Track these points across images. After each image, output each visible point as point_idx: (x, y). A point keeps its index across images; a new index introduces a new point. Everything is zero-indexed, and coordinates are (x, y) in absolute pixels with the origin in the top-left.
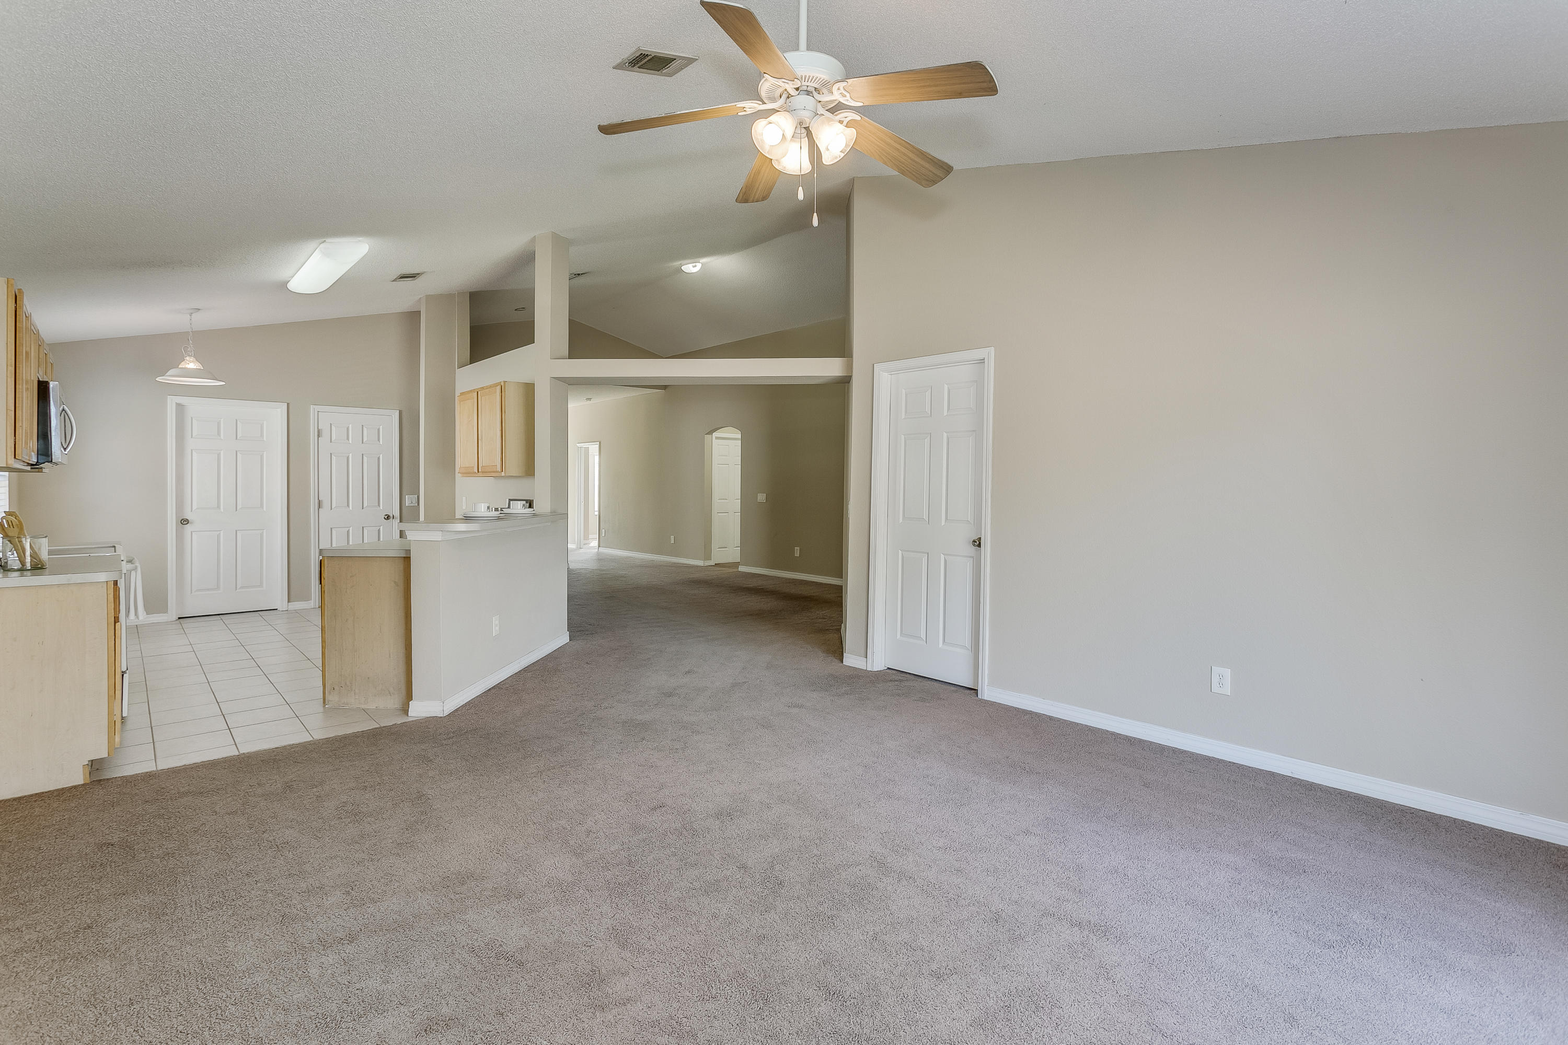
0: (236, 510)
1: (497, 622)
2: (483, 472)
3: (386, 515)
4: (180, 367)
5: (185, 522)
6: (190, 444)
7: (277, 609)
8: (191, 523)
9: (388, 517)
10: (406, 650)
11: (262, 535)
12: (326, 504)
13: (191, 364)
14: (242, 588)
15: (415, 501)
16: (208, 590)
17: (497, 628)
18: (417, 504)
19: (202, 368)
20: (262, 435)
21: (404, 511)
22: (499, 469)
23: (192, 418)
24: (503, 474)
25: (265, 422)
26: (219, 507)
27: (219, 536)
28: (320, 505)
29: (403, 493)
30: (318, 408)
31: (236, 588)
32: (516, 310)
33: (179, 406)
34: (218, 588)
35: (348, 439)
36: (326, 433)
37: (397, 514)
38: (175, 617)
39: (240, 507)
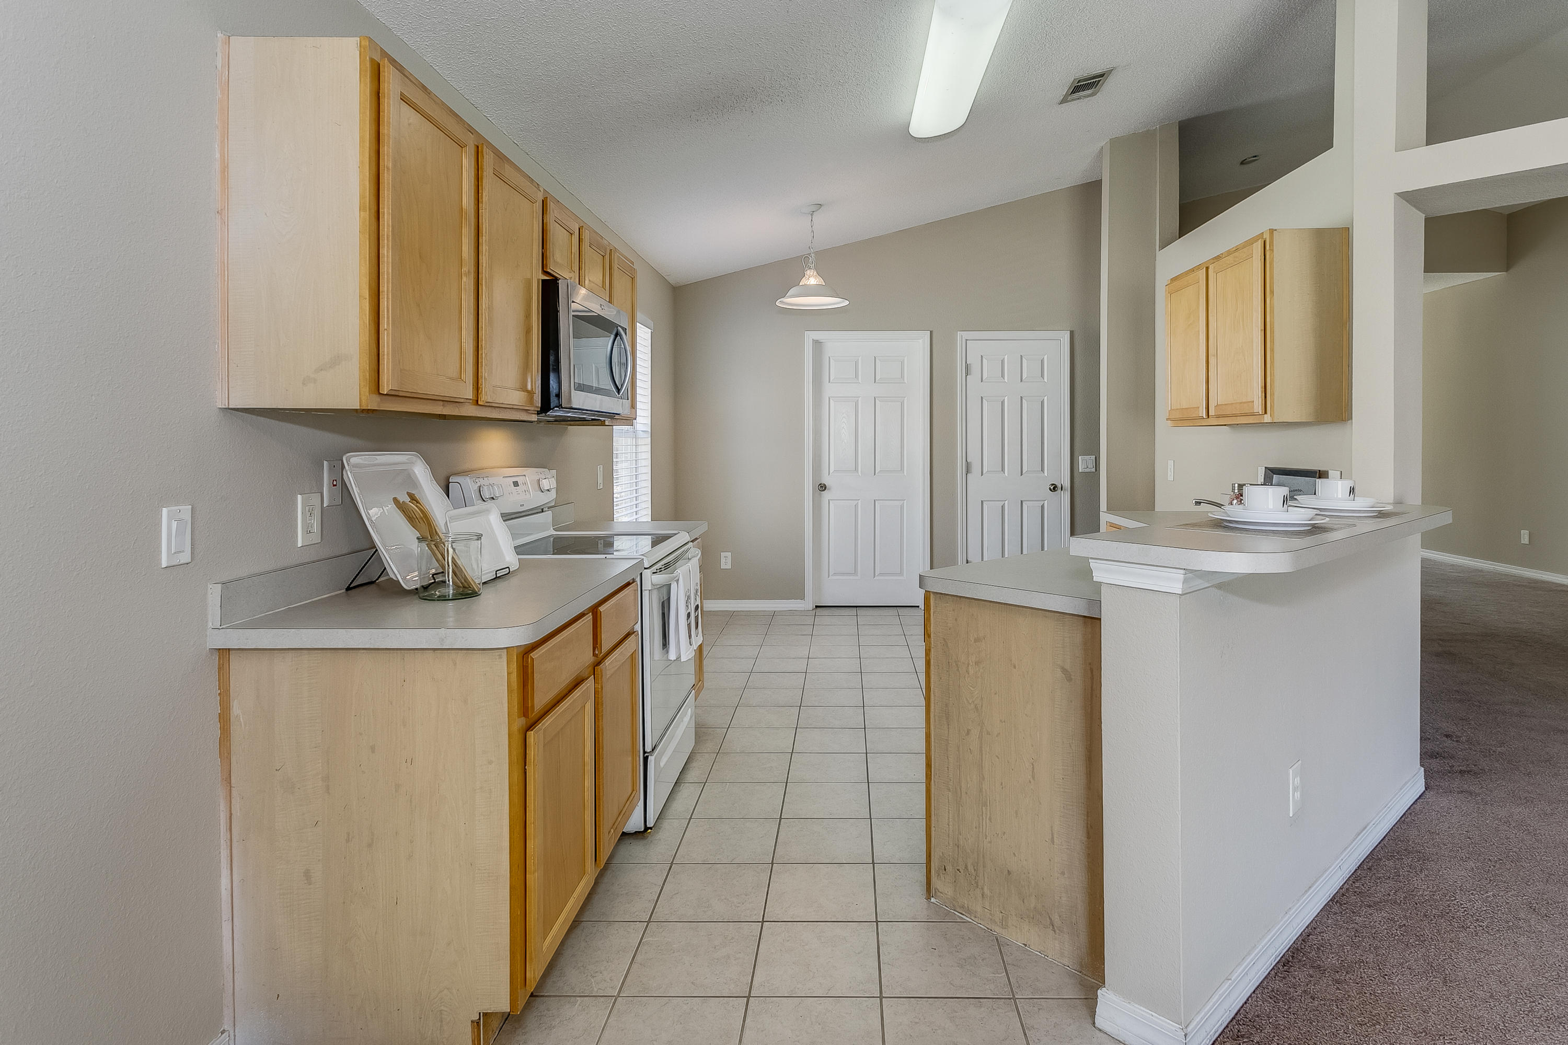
0: (875, 474)
1: (1298, 780)
2: (1218, 417)
3: (1053, 484)
4: (800, 284)
5: (823, 487)
6: (830, 390)
7: (918, 607)
8: (828, 489)
9: (1054, 488)
10: (1088, 837)
11: (902, 507)
12: (976, 468)
13: (812, 279)
14: (881, 574)
15: (1091, 465)
16: (843, 574)
17: (1298, 795)
18: (1094, 470)
19: (824, 284)
20: (902, 376)
21: (1077, 480)
22: (1258, 408)
23: (829, 358)
24: (1267, 419)
25: (906, 358)
26: (856, 469)
27: (856, 506)
28: (968, 471)
29: (1075, 453)
30: (966, 335)
31: (875, 575)
32: (1242, 163)
33: (817, 344)
34: (855, 573)
35: (1003, 376)
36: (975, 369)
37: (1067, 483)
38: (811, 606)
39: (879, 470)
